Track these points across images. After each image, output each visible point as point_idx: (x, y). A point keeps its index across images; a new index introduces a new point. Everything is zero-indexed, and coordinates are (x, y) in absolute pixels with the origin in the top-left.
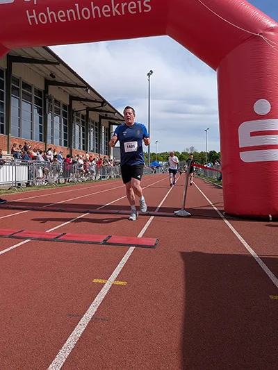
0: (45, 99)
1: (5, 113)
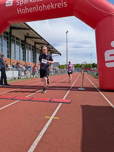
0: (25, 44)
1: (9, 50)
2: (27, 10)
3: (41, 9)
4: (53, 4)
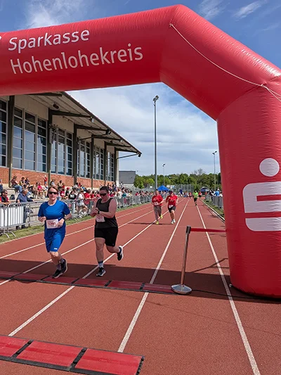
0: (49, 129)
1: (7, 145)
2: (37, 64)
3: (73, 64)
4: (107, 53)
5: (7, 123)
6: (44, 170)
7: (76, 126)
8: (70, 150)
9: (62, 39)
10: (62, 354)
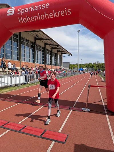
0: (35, 46)
1: (19, 52)
2: (28, 19)
3: (43, 18)
4: (56, 12)
5: (19, 43)
6: (33, 62)
7: (45, 44)
8: (43, 54)
9: (38, 8)
10: (37, 131)
